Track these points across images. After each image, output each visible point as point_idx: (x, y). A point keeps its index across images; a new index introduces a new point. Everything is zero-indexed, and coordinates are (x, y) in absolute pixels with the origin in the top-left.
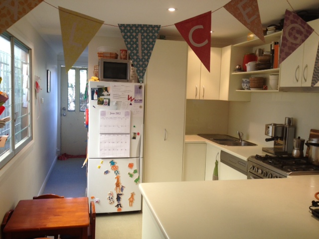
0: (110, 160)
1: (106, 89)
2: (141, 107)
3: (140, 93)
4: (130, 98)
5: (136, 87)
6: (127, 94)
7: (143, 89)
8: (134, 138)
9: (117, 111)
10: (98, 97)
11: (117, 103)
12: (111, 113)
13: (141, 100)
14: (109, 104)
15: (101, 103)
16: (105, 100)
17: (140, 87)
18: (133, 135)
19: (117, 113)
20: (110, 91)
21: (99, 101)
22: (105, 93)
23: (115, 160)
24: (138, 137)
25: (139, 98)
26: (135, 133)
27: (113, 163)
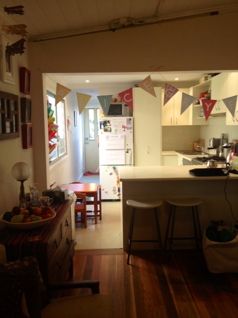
0: (113, 166)
1: (109, 122)
2: (131, 132)
3: (130, 123)
4: (124, 127)
5: (127, 119)
6: (122, 124)
7: (132, 121)
8: (127, 152)
9: (116, 135)
10: (104, 127)
11: (116, 130)
12: (112, 137)
13: (131, 128)
14: (111, 131)
15: (106, 130)
16: (108, 129)
17: (130, 119)
18: (126, 151)
19: (116, 137)
20: (111, 123)
21: (105, 129)
22: (108, 124)
23: (116, 166)
24: (130, 152)
25: (129, 126)
26: (128, 149)
27: (114, 168)
